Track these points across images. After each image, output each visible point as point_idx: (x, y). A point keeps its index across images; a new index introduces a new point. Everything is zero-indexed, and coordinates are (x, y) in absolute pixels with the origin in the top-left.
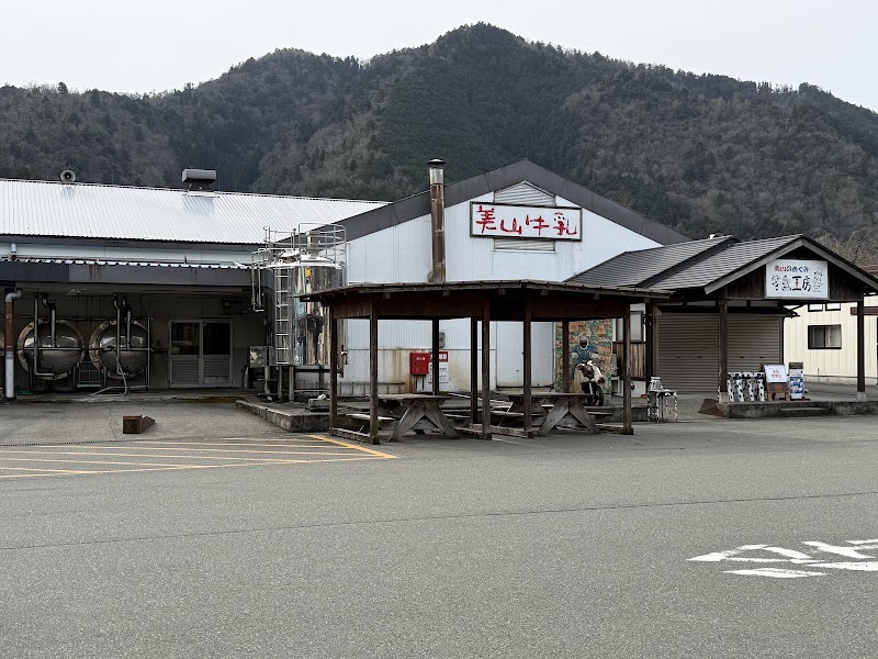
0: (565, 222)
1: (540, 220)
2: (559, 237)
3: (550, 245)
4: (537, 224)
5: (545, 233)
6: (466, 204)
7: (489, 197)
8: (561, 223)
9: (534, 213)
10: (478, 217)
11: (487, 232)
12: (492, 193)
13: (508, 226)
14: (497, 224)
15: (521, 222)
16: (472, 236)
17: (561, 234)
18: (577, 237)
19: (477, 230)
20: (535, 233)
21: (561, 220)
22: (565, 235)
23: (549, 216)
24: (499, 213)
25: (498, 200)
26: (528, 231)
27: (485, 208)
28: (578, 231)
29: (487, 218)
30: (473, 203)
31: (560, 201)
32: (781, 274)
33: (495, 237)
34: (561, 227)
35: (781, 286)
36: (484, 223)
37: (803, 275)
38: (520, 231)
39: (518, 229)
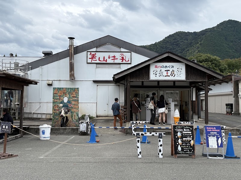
0: (124, 57)
1: (114, 57)
2: (122, 62)
3: (118, 66)
4: (113, 58)
5: (116, 61)
6: (85, 52)
7: (94, 49)
8: (123, 58)
9: (112, 54)
10: (90, 56)
11: (93, 62)
12: (96, 48)
13: (102, 59)
14: (97, 58)
15: (107, 58)
16: (88, 63)
17: (122, 61)
18: (129, 62)
19: (89, 61)
20: (112, 62)
21: (123, 56)
22: (124, 62)
23: (118, 55)
24: (98, 55)
25: (97, 51)
26: (110, 61)
27: (92, 53)
28: (130, 60)
29: (93, 57)
30: (88, 52)
31: (123, 50)
32: (158, 69)
33: (97, 64)
34: (123, 59)
35: (158, 75)
36: (92, 58)
37: (171, 70)
38: (106, 61)
39: (105, 60)
